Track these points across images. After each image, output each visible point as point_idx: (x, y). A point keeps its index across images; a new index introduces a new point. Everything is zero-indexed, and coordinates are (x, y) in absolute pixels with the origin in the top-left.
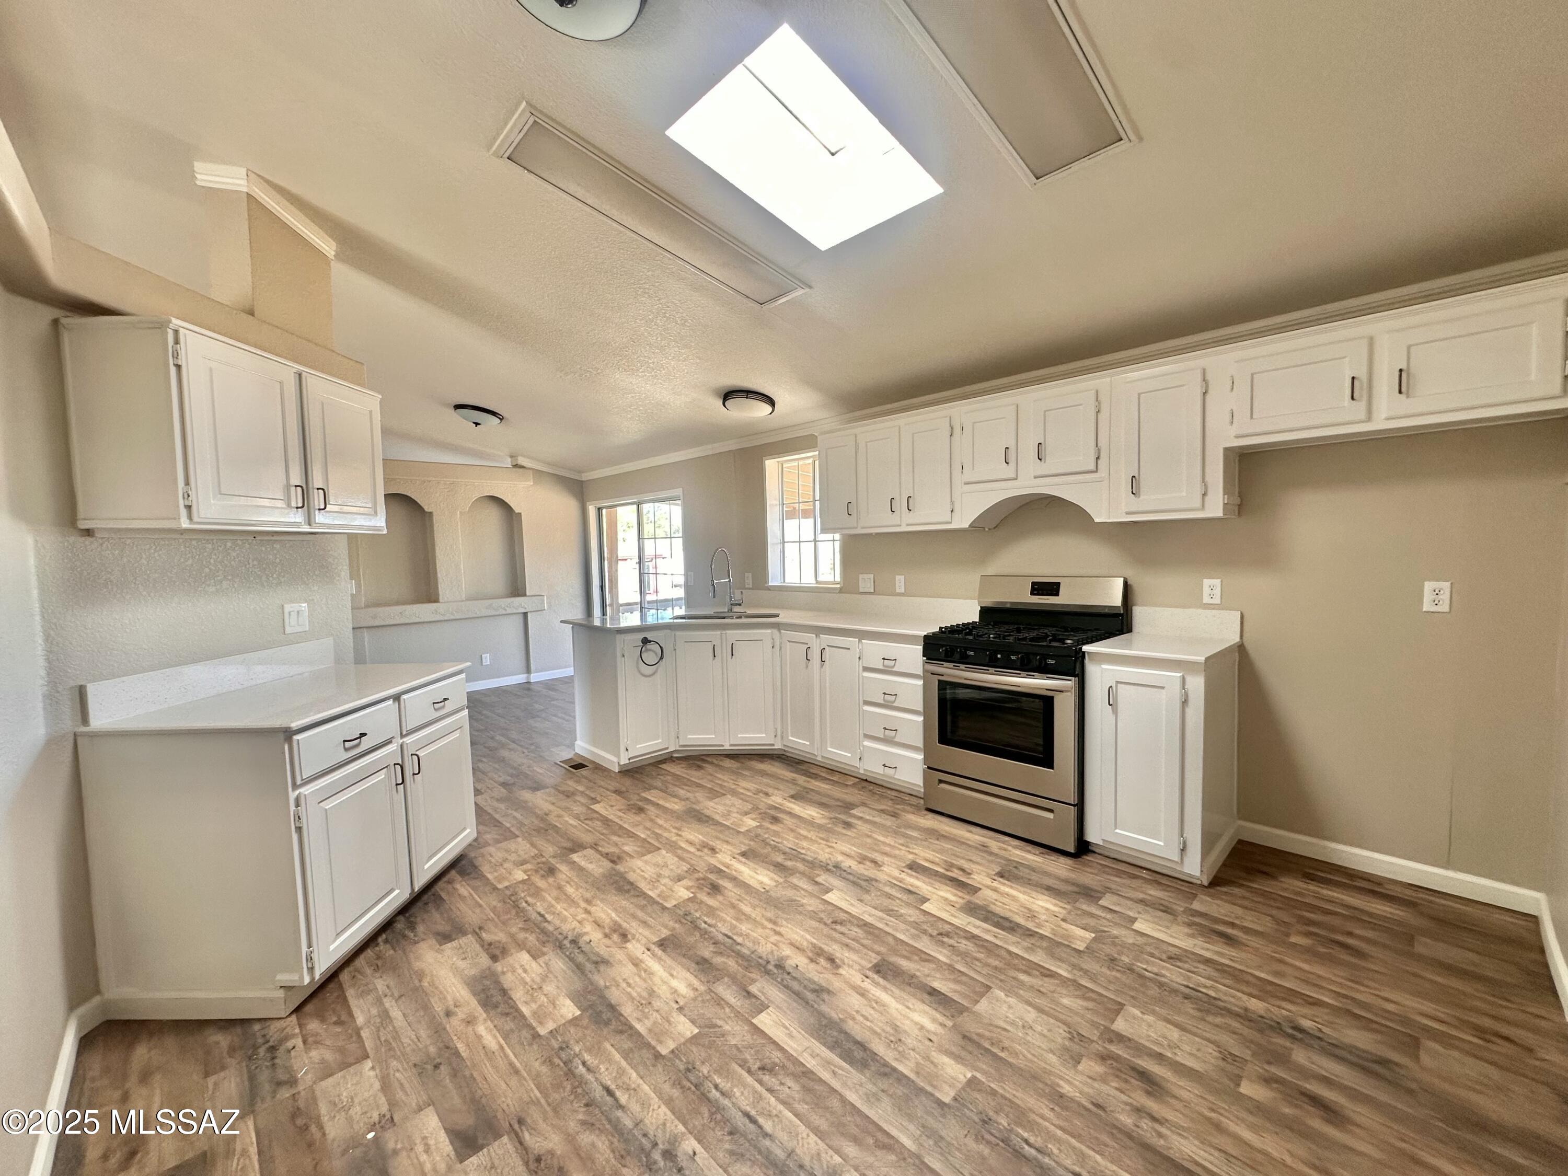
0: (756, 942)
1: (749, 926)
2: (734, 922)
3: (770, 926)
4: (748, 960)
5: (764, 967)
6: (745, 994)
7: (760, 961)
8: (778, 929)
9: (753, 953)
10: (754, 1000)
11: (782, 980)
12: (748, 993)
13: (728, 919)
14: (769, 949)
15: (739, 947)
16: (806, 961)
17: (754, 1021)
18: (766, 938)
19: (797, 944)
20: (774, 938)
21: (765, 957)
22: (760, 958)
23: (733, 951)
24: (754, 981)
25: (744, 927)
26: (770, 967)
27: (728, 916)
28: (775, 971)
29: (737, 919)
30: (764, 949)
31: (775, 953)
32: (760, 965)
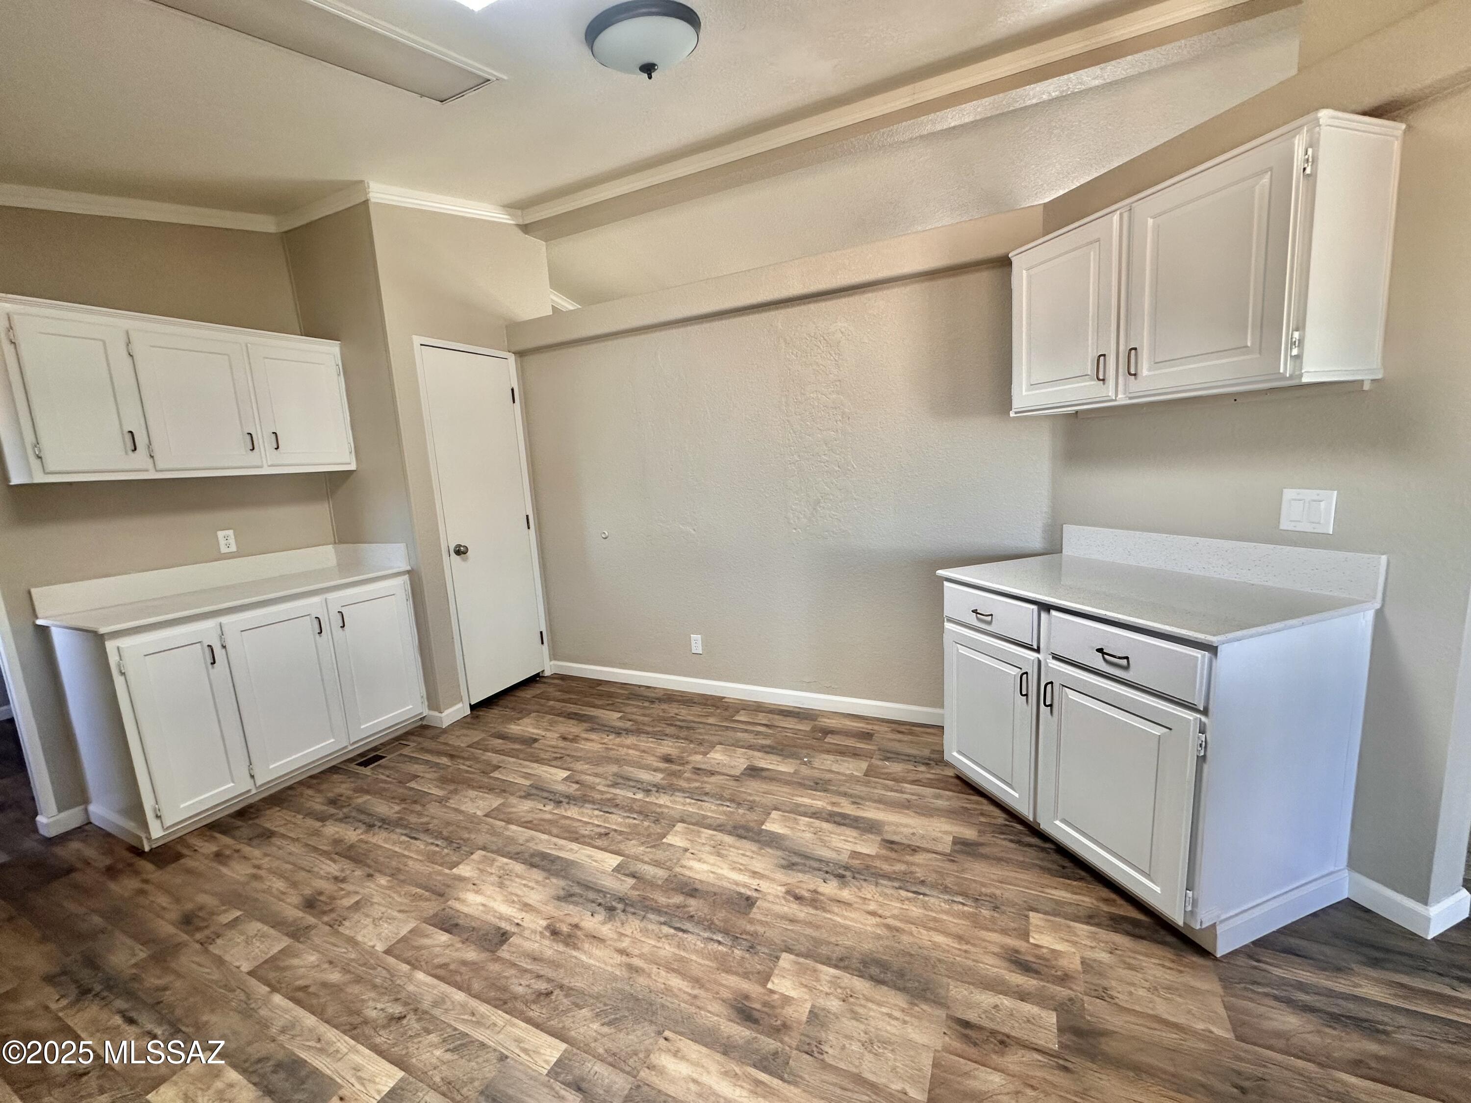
0: (645, 931)
1: (662, 953)
2: (683, 954)
3: (637, 962)
4: (646, 907)
5: (626, 904)
6: (637, 875)
7: (633, 910)
8: (624, 958)
9: (644, 917)
10: (627, 872)
11: (605, 897)
12: (634, 877)
13: (694, 957)
14: (627, 926)
15: (662, 919)
16: (583, 924)
17: (622, 858)
18: (635, 941)
19: (595, 943)
20: (625, 944)
21: (630, 916)
22: (634, 914)
23: (666, 913)
24: (633, 888)
25: (668, 950)
26: (620, 906)
27: (699, 963)
28: (614, 903)
29: (682, 960)
30: (633, 926)
31: (619, 924)
32: (632, 906)
